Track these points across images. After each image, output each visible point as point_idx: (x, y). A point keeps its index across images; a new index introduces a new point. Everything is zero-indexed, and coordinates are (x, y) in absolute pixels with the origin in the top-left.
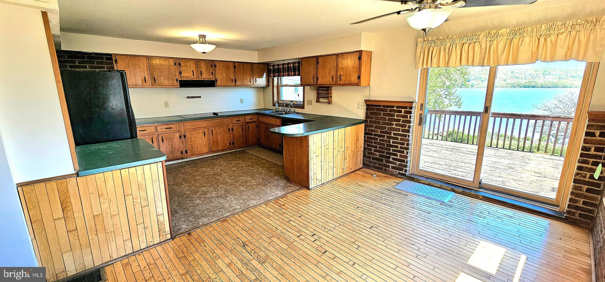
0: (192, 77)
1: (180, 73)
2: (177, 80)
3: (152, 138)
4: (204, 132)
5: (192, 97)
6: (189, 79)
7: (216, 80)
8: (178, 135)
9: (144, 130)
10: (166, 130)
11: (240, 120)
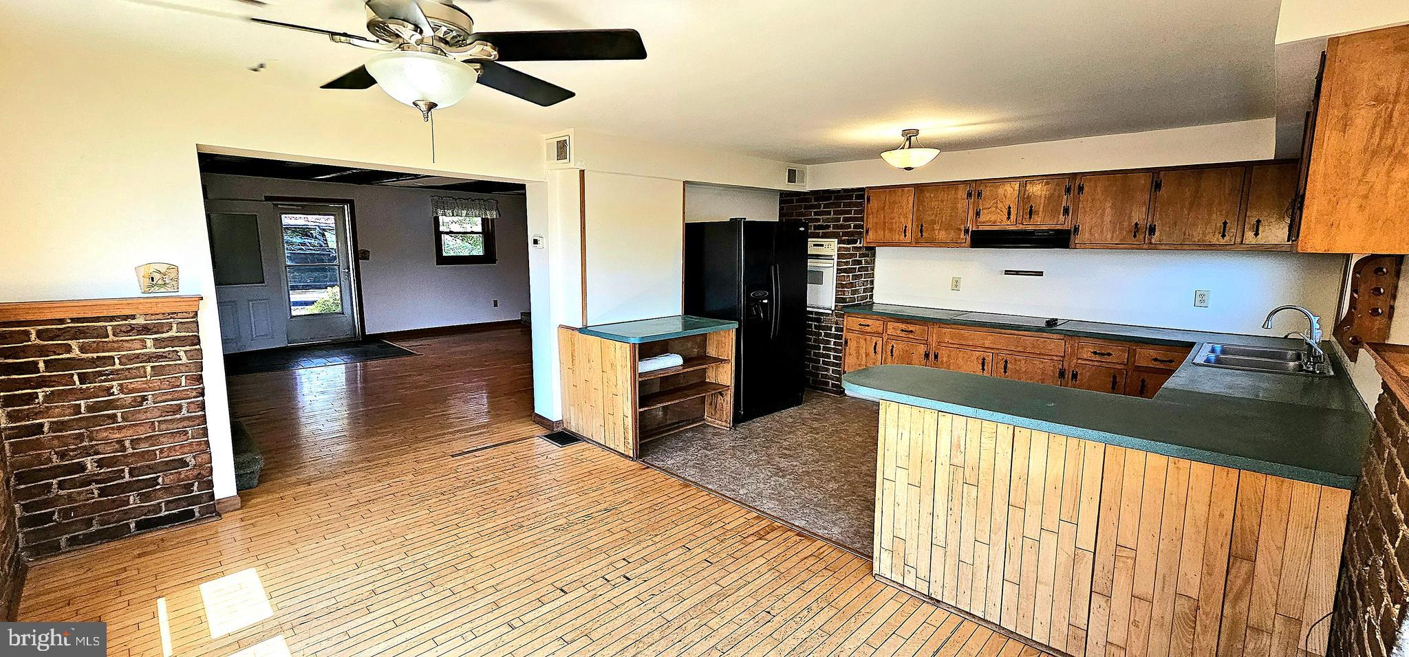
0: (1006, 222)
1: (978, 214)
2: (967, 231)
3: (876, 343)
4: (984, 359)
5: (1017, 273)
6: (996, 228)
7: (1076, 230)
8: (922, 349)
9: (866, 325)
10: (903, 334)
11: (1109, 354)
